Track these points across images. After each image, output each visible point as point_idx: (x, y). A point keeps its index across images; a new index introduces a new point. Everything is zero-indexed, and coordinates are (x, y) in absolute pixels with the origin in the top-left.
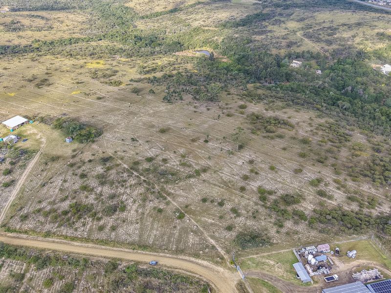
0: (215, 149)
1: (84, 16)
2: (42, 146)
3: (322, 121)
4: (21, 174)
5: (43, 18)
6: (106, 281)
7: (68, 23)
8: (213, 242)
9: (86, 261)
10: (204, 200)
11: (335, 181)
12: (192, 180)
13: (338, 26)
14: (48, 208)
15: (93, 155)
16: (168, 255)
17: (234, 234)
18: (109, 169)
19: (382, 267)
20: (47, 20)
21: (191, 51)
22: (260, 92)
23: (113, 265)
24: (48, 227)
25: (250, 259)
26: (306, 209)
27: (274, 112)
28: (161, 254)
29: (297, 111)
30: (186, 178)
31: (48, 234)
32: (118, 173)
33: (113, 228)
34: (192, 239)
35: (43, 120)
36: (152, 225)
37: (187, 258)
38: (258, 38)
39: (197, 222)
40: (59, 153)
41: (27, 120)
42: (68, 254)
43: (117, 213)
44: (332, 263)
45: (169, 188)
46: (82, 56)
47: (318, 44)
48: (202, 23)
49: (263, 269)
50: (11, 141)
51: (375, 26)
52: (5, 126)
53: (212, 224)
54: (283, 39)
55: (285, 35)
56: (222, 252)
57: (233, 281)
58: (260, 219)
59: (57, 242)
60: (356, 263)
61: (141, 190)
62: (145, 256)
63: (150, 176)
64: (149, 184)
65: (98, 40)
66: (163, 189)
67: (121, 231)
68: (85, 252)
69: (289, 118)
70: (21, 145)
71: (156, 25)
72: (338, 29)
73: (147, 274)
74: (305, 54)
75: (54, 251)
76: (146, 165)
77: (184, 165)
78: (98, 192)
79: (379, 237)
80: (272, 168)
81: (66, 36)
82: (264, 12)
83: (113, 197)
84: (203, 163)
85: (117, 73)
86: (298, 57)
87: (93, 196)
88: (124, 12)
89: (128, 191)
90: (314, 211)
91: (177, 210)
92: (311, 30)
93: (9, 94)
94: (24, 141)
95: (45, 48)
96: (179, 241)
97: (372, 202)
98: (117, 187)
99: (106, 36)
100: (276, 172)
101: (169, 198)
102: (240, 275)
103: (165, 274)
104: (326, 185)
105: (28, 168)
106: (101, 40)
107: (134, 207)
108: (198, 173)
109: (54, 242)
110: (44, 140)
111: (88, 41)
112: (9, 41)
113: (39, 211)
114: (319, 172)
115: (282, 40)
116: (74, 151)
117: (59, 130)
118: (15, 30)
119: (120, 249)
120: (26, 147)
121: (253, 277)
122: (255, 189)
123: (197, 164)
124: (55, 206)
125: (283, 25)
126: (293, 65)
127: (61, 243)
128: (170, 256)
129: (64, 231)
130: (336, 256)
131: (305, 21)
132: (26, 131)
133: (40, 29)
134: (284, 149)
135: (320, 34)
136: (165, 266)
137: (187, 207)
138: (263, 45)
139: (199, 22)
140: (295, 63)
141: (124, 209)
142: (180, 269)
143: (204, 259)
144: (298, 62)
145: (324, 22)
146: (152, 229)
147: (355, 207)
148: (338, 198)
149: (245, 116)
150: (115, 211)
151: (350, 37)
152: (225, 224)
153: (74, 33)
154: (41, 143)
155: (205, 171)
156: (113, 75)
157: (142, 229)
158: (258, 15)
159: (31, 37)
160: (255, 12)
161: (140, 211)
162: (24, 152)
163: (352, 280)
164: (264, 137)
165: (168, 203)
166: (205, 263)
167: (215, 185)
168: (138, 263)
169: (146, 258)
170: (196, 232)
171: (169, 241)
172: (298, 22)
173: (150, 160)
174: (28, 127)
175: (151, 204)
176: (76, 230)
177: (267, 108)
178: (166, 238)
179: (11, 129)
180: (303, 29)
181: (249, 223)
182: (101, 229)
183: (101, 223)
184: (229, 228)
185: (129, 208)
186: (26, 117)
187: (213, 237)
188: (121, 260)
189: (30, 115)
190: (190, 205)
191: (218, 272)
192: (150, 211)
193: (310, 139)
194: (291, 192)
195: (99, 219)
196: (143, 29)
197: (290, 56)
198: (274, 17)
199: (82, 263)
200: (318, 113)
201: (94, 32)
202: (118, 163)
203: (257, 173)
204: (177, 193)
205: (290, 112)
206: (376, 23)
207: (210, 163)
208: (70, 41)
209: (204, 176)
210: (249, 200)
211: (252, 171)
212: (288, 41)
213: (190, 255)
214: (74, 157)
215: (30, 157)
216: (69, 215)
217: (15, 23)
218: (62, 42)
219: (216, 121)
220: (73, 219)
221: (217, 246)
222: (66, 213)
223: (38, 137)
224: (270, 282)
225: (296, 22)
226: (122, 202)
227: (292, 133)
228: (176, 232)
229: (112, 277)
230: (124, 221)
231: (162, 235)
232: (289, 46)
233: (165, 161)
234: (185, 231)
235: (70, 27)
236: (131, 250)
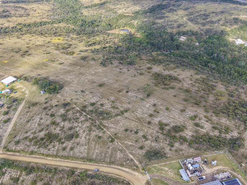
0: (132, 97)
1: (49, 6)
2: (26, 96)
3: (198, 77)
4: (14, 114)
5: (23, 8)
6: (68, 181)
7: (39, 11)
8: (131, 156)
9: (55, 169)
10: (126, 130)
11: (205, 117)
12: (119, 117)
13: (210, 13)
14: (32, 136)
15: (58, 102)
16: (105, 165)
17: (144, 151)
18: (68, 111)
19: (232, 170)
20: (26, 9)
21: (117, 30)
22: (160, 57)
23: (72, 172)
24: (32, 148)
25: (154, 167)
26: (187, 135)
27: (169, 71)
28: (101, 165)
29: (183, 71)
30: (115, 116)
31: (32, 153)
32: (73, 113)
33: (72, 149)
34: (119, 155)
35: (26, 79)
36: (95, 146)
37: (116, 167)
38: (160, 21)
39: (122, 144)
40: (37, 101)
41: (16, 79)
42: (45, 165)
43: (74, 139)
44: (202, 169)
45: (105, 122)
46: (49, 34)
47: (197, 25)
48: (124, 11)
49: (161, 173)
50: (7, 93)
51: (233, 13)
52: (2, 83)
53: (131, 145)
54: (175, 22)
55: (176, 19)
56: (137, 163)
57: (143, 181)
58: (160, 142)
59: (38, 158)
60: (216, 168)
61: (88, 124)
62: (91, 166)
63: (93, 115)
64: (92, 120)
65: (59, 23)
66: (101, 123)
67: (76, 150)
68: (55, 164)
69: (178, 75)
70: (13, 95)
71: (95, 12)
72: (209, 15)
73: (92, 177)
74: (189, 32)
75: (36, 163)
76: (90, 108)
77: (113, 107)
78: (62, 126)
79: (230, 152)
80: (167, 109)
81: (38, 20)
82: (163, 3)
83: (71, 129)
84: (126, 106)
85: (71, 46)
86: (184, 34)
87: (59, 128)
88: (75, 3)
89: (80, 125)
90: (192, 136)
91: (110, 137)
92: (192, 16)
93: (4, 61)
94: (15, 93)
95: (25, 29)
96: (111, 157)
97: (227, 130)
98: (73, 122)
99: (64, 20)
100: (170, 111)
101: (105, 129)
102: (148, 177)
103: (103, 177)
104: (200, 119)
105: (18, 110)
106: (60, 22)
107: (84, 135)
108: (122, 113)
109: (36, 158)
110: (27, 92)
111: (52, 24)
112: (2, 24)
113: (26, 138)
114: (196, 111)
115: (174, 23)
116: (46, 99)
117: (37, 86)
118: (5, 16)
119: (76, 162)
120: (16, 96)
121: (156, 178)
122: (157, 123)
123: (122, 107)
124: (36, 135)
125: (175, 13)
126: (181, 39)
127: (40, 158)
128: (106, 166)
129: (42, 150)
130: (205, 164)
131: (189, 10)
132: (15, 86)
133: (21, 16)
134: (175, 96)
135: (198, 19)
136: (103, 172)
137: (116, 134)
138: (163, 26)
139: (122, 10)
140: (182, 38)
141: (77, 136)
142: (112, 173)
143: (126, 168)
144: (184, 38)
145: (201, 11)
146: (95, 149)
147: (217, 133)
148: (206, 128)
149: (151, 74)
150: (72, 138)
151: (217, 21)
152: (139, 145)
153: (43, 18)
154: (25, 94)
155: (126, 111)
156: (69, 48)
157: (89, 149)
158: (159, 6)
159: (16, 21)
160: (158, 4)
161: (87, 137)
162: (15, 100)
163: (214, 179)
164: (163, 88)
165: (104, 132)
166: (127, 170)
167: (133, 120)
168: (87, 170)
169: (91, 167)
170: (121, 151)
171: (105, 157)
172: (184, 10)
173: (93, 104)
174: (17, 83)
175: (94, 133)
176: (49, 150)
177: (164, 69)
178: (103, 154)
179: (6, 85)
180: (187, 15)
181: (153, 144)
182: (64, 149)
183: (64, 145)
184: (141, 148)
185: (81, 136)
186: (15, 77)
187: (131, 154)
188: (77, 168)
189: (18, 75)
190: (118, 133)
191: (135, 175)
192: (94, 137)
193: (191, 89)
194: (178, 124)
195: (63, 143)
196: (87, 15)
197: (179, 34)
198: (169, 7)
199: (53, 170)
200: (196, 71)
201: (56, 17)
202: (73, 107)
203: (158, 112)
204: (110, 126)
205: (179, 71)
206: (233, 12)
207: (130, 106)
208: (41, 24)
209: (126, 115)
210: (153, 129)
211: (155, 111)
212: (178, 23)
213: (118, 165)
214: (46, 103)
215: (19, 104)
216: (45, 140)
217: (5, 12)
218: (35, 24)
219: (133, 78)
220: (47, 143)
221: (134, 159)
222: (42, 139)
223: (23, 90)
224: (165, 181)
225: (183, 11)
226: (77, 132)
227: (180, 85)
228: (110, 151)
229: (72, 179)
230: (78, 144)
231: (101, 153)
232: (178, 27)
233: (102, 105)
234: (115, 150)
235: (40, 14)
236: (82, 162)
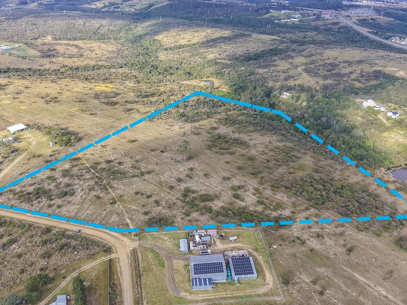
0: (167, 158)
1: (116, 46)
2: (31, 147)
3: (280, 144)
4: (8, 166)
5: (77, 47)
6: (40, 239)
7: (98, 52)
8: (129, 221)
9: (30, 226)
10: (137, 193)
11: (255, 189)
12: (136, 179)
13: (340, 62)
14: (19, 190)
16: (91, 227)
17: (147, 217)
18: (73, 166)
19: (253, 250)
20: (81, 48)
21: (197, 81)
23: (48, 230)
24: (13, 202)
25: (150, 235)
26: (216, 205)
27: (240, 135)
29: (261, 135)
30: (131, 177)
31: (11, 207)
32: (79, 170)
33: (59, 207)
34: (114, 218)
35: (39, 128)
36: (89, 207)
38: (261, 71)
39: (123, 208)
40: (41, 153)
41: (26, 127)
42: (20, 221)
43: (67, 197)
44: (213, 243)
45: (114, 183)
46: (96, 80)
47: (315, 78)
48: (218, 56)
49: (157, 242)
50: (9, 142)
51: (376, 64)
52: (8, 131)
53: (134, 210)
54: (284, 72)
55: (287, 69)
57: (130, 247)
58: (174, 209)
60: (233, 245)
61: (92, 183)
63: (104, 173)
64: (99, 179)
65: (119, 68)
66: (109, 184)
67: (64, 209)
68: (32, 220)
69: (250, 140)
70: (16, 145)
71: (176, 56)
72: (339, 65)
73: (69, 237)
74: (296, 87)
75: (11, 218)
76: (104, 166)
77: (134, 167)
78: (58, 182)
79: (265, 231)
80: (206, 175)
81: (92, 63)
82: (279, 47)
83: (68, 185)
84: (150, 167)
85: (119, 96)
86: (289, 89)
87: (54, 184)
88: (151, 43)
89: (81, 183)
90: (222, 207)
91: (113, 198)
92: (313, 66)
93: (21, 107)
94: (19, 142)
95: (69, 72)
96: (103, 219)
97: (279, 206)
98: (74, 179)
99: (127, 64)
100: (208, 178)
101: (110, 190)
102: (136, 244)
103: (82, 239)
104: (245, 191)
105: (15, 161)
106: (122, 67)
107: (81, 194)
108: (143, 174)
109: (13, 212)
110: (34, 143)
111: (109, 68)
112: (42, 66)
113: (11, 191)
114: (245, 181)
115: (282, 74)
116: (54, 151)
117: (48, 136)
118: (49, 56)
120: (19, 146)
121: (147, 246)
122: (183, 189)
123: (145, 168)
124: (24, 189)
125: (291, 60)
126: (283, 96)
127: (18, 213)
128: (93, 228)
129: (24, 205)
130: (220, 239)
131: (313, 57)
132: (23, 135)
133: (71, 57)
134: (227, 162)
135: (319, 70)
136: (86, 234)
137: (121, 196)
138: (263, 77)
139: (215, 55)
140: (285, 95)
141: (72, 194)
142: (96, 236)
143: (116, 232)
144: (288, 94)
145: (328, 58)
146: (87, 209)
147: (260, 208)
148: (249, 200)
149: (210, 136)
150: (66, 195)
151: (347, 74)
152: (144, 210)
153: (100, 61)
154: (31, 144)
155: (149, 173)
156: (114, 97)
157: (80, 209)
158: (272, 50)
159: (62, 63)
160: (271, 47)
161: (84, 197)
162: (15, 150)
164: (216, 152)
165: (108, 193)
166: (115, 234)
167: (152, 183)
168: (67, 230)
169: (73, 227)
170: (118, 214)
171: (96, 218)
172: (305, 57)
173: (109, 162)
174: (26, 132)
175: (95, 193)
176: (32, 205)
177: (235, 131)
178: (94, 216)
179: (12, 133)
180: (306, 64)
181: (164, 211)
182: (50, 206)
183: (52, 202)
184: (146, 213)
185: (77, 194)
186: (26, 125)
187: (130, 218)
188: (55, 227)
189: (31, 123)
190: (125, 196)
191: (122, 241)
192: (92, 198)
193: (258, 157)
194: (211, 193)
195: (52, 200)
196: (163, 59)
197: (282, 89)
198: (286, 52)
199: (27, 226)
200: (280, 138)
201: (118, 60)
202: (83, 163)
203: (191, 178)
204: (119, 187)
205: (255, 135)
206: (377, 62)
207: (156, 168)
208: (94, 68)
209: (146, 177)
210: (173, 195)
211: (188, 176)
212: (286, 74)
213: (107, 228)
214: (51, 156)
215: (19, 155)
216: (32, 196)
217: (51, 51)
218: (86, 68)
219: (182, 137)
220: (33, 198)
221: (130, 225)
222: (29, 194)
223: (31, 140)
224: (157, 251)
225: (304, 58)
226: (73, 190)
227: (244, 152)
228: (104, 213)
229: (45, 237)
230: (69, 203)
231: (92, 215)
232: (286, 79)
233: (120, 163)
234: (111, 213)
235: (98, 56)
236: (65, 222)
